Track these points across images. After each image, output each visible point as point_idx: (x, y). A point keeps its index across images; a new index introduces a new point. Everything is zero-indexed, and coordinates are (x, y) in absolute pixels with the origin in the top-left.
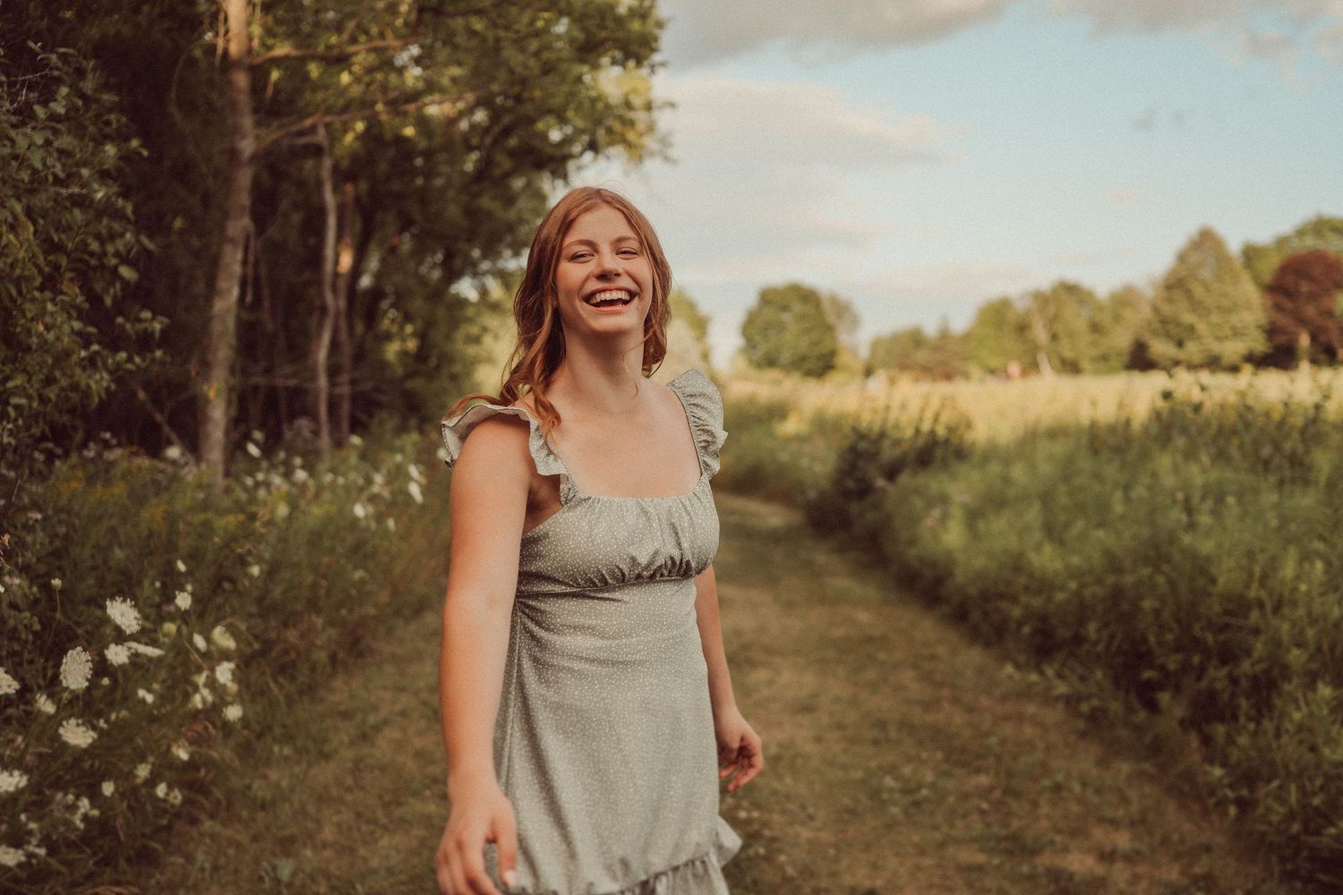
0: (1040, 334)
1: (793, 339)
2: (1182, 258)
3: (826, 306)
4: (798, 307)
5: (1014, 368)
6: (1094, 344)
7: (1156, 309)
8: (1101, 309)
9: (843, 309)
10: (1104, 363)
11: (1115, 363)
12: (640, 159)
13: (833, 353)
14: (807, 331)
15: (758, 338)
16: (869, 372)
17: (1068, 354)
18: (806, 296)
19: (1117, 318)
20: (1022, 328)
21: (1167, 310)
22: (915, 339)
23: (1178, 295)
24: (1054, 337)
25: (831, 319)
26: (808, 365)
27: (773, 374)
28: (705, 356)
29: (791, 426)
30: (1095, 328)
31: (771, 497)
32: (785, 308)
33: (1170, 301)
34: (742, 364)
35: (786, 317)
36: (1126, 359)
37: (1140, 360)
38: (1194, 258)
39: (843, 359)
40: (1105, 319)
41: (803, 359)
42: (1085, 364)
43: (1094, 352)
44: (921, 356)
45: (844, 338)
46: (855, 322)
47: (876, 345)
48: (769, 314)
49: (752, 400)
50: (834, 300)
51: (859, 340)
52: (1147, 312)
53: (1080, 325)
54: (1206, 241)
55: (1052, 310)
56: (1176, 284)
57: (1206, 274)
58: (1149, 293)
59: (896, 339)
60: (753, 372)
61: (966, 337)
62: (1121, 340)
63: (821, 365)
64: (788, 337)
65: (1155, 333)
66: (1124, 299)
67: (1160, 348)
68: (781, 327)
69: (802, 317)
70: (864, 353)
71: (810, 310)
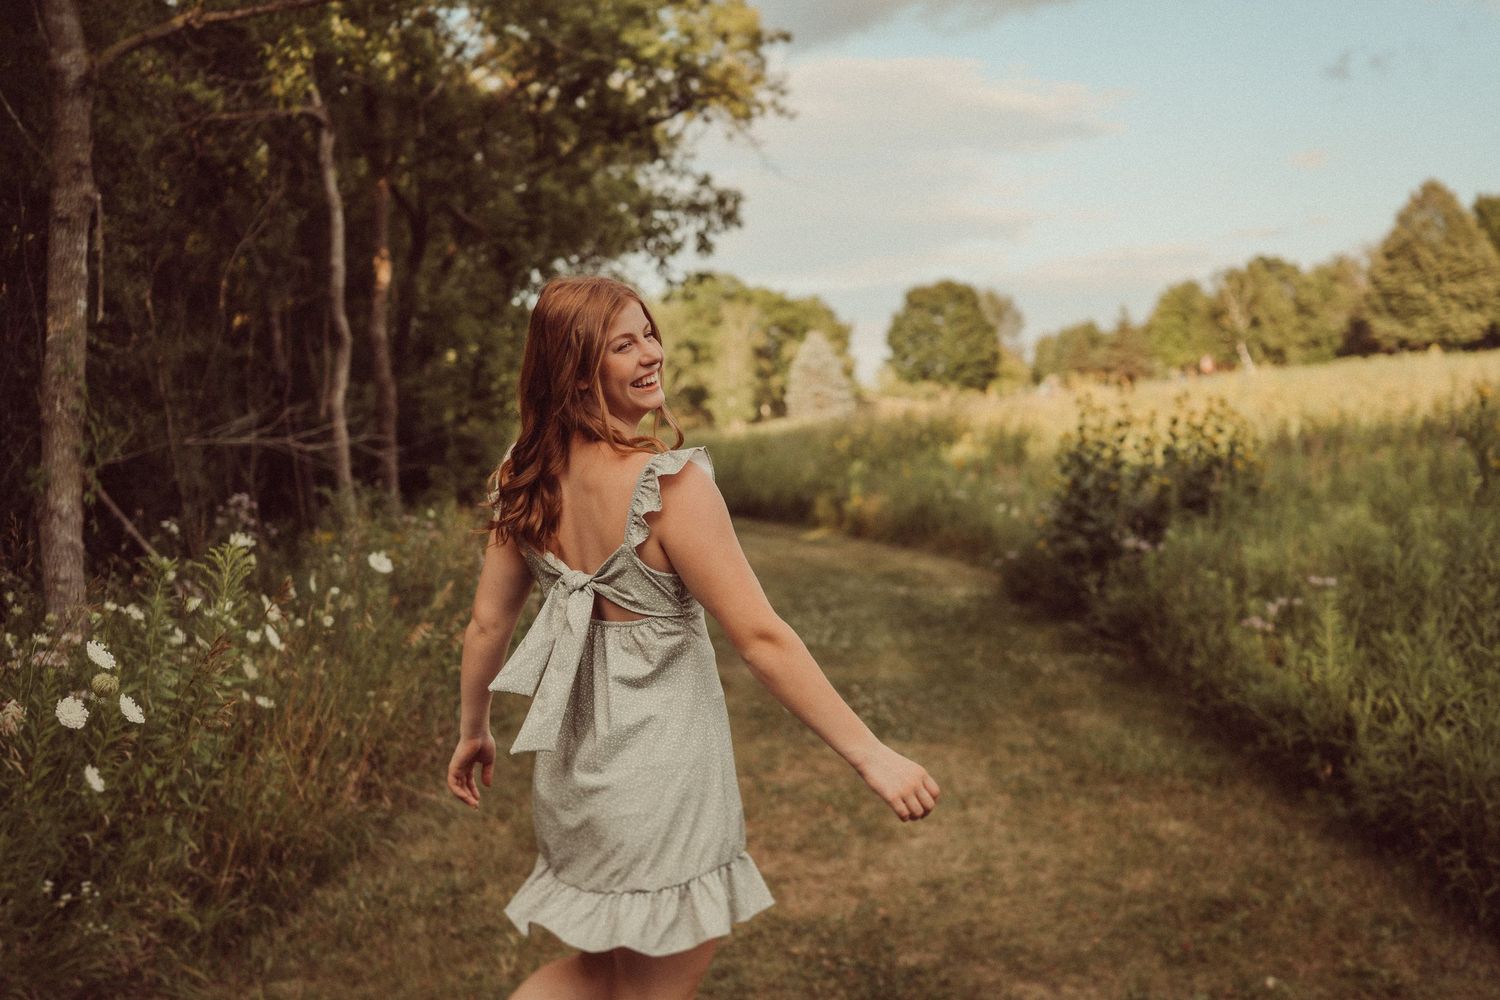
0: (1238, 319)
1: (949, 345)
2: (1404, 219)
3: (984, 305)
4: (951, 309)
5: (1207, 363)
6: (1303, 328)
7: (1375, 282)
8: (1307, 285)
9: (1003, 308)
10: (1316, 350)
11: (1326, 350)
12: (748, 116)
13: (996, 357)
14: (962, 336)
15: (908, 347)
16: (1037, 378)
17: (1273, 342)
18: (959, 295)
19: (1327, 296)
20: (1216, 314)
21: (1389, 281)
22: (1090, 336)
23: (1402, 262)
24: (1255, 323)
25: (991, 319)
26: (967, 374)
27: (927, 387)
28: (848, 372)
29: (961, 451)
30: (1303, 309)
31: (944, 549)
32: (936, 311)
33: (1392, 271)
34: (891, 376)
35: (939, 320)
36: (1339, 342)
37: (1359, 343)
38: (1419, 218)
39: (1005, 365)
40: (1312, 296)
41: (961, 367)
42: (1293, 352)
43: (1301, 337)
44: (1099, 355)
45: (1006, 341)
46: (1018, 320)
47: (1043, 346)
48: (919, 318)
49: (908, 419)
50: (992, 297)
51: (1022, 343)
52: (1363, 285)
53: (1286, 306)
54: (1432, 196)
55: (1249, 292)
56: (1400, 251)
57: (1435, 236)
58: (1365, 263)
59: (1066, 338)
60: (904, 387)
61: (1148, 329)
62: (1335, 322)
63: (982, 373)
64: (941, 343)
65: (1376, 310)
66: (1336, 274)
67: (1383, 327)
68: (933, 332)
69: (959, 320)
70: (1030, 357)
71: (966, 311)
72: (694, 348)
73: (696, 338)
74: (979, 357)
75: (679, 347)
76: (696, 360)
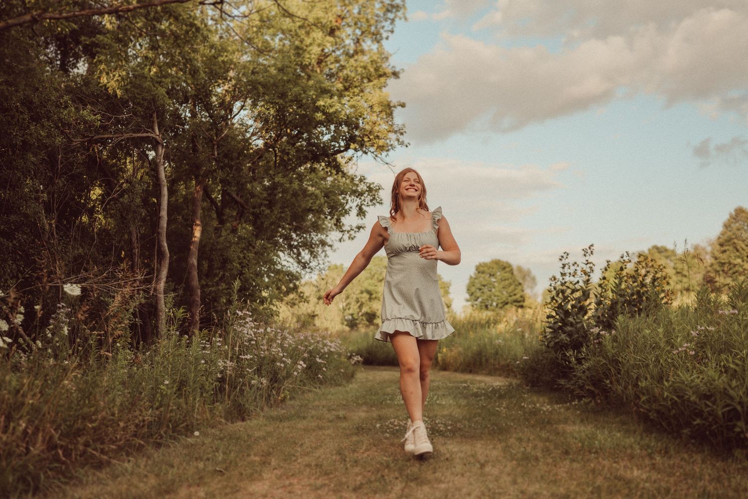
1: (499, 292)
2: (727, 226)
3: (516, 273)
4: (499, 274)
7: (715, 258)
9: (526, 274)
13: (523, 298)
14: (505, 287)
15: (477, 294)
18: (505, 267)
21: (724, 257)
23: (728, 248)
25: (520, 280)
32: (491, 275)
35: (493, 279)
38: (735, 226)
39: (527, 302)
41: (505, 303)
45: (528, 292)
46: (533, 279)
48: (483, 278)
50: (520, 269)
51: (536, 293)
52: (709, 260)
54: (740, 214)
56: (726, 242)
57: (744, 234)
58: (709, 249)
64: (494, 290)
65: (717, 272)
68: (491, 285)
69: (503, 280)
71: (507, 275)
72: (370, 293)
73: (370, 288)
74: (514, 298)
75: (362, 292)
76: (370, 299)
